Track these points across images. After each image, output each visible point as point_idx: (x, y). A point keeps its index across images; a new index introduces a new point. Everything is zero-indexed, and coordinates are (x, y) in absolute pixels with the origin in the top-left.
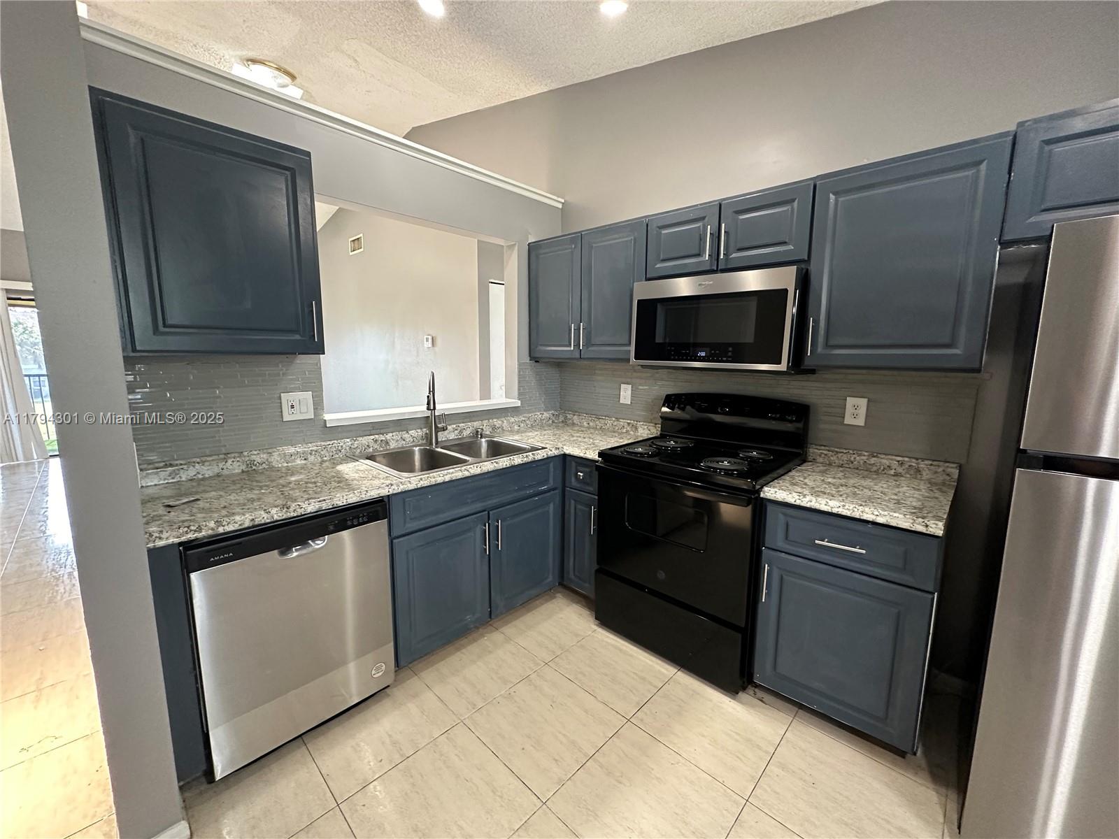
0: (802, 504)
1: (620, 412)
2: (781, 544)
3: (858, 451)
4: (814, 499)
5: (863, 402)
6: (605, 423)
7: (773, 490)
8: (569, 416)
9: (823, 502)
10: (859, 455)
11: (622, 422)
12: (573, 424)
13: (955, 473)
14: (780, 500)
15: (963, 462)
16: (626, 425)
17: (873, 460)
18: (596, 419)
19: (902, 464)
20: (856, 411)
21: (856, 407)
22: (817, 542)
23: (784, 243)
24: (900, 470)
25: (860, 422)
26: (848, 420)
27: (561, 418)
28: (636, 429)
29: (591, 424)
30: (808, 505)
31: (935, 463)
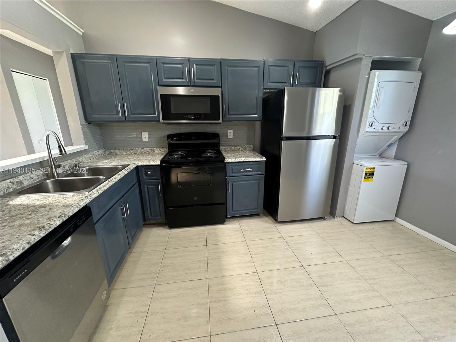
0: (236, 161)
1: (143, 145)
2: (231, 175)
3: (232, 146)
4: (238, 159)
5: (232, 131)
6: (136, 151)
7: (227, 160)
8: (112, 151)
9: (241, 159)
10: (233, 147)
11: (146, 149)
12: (116, 154)
13: (253, 147)
14: (230, 161)
15: (253, 144)
16: (148, 150)
17: (236, 147)
18: (131, 150)
19: (242, 147)
20: (230, 134)
21: (230, 133)
22: (241, 170)
23: (213, 79)
24: (242, 149)
25: (232, 137)
26: (229, 137)
27: (107, 153)
28: (154, 151)
29: (128, 153)
30: (238, 161)
31: (249, 146)
